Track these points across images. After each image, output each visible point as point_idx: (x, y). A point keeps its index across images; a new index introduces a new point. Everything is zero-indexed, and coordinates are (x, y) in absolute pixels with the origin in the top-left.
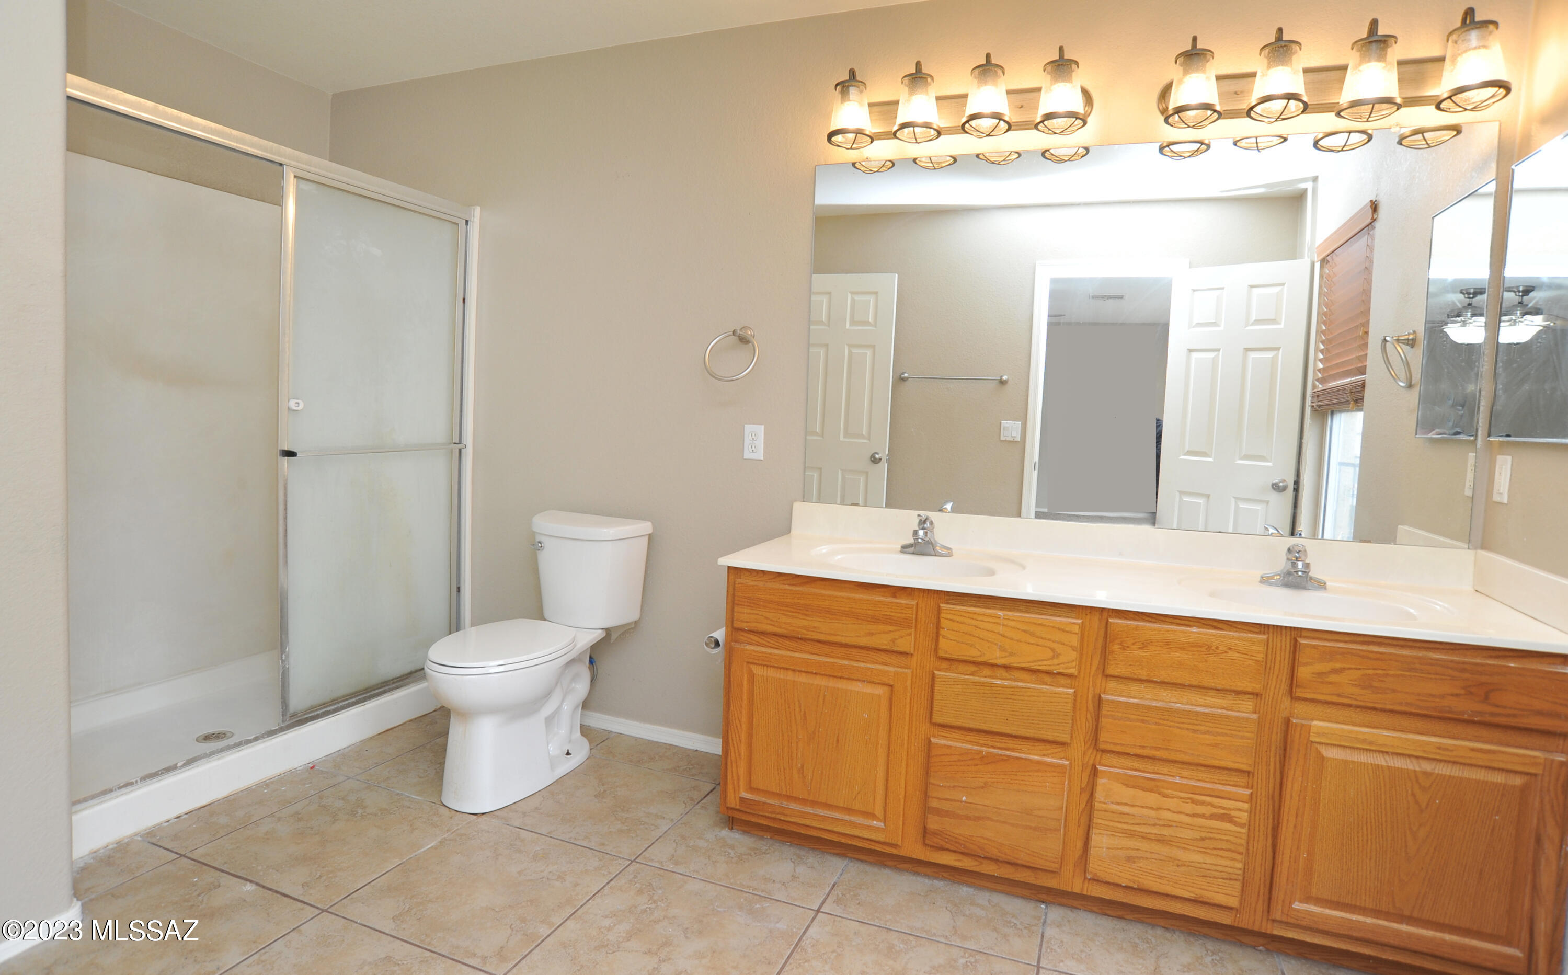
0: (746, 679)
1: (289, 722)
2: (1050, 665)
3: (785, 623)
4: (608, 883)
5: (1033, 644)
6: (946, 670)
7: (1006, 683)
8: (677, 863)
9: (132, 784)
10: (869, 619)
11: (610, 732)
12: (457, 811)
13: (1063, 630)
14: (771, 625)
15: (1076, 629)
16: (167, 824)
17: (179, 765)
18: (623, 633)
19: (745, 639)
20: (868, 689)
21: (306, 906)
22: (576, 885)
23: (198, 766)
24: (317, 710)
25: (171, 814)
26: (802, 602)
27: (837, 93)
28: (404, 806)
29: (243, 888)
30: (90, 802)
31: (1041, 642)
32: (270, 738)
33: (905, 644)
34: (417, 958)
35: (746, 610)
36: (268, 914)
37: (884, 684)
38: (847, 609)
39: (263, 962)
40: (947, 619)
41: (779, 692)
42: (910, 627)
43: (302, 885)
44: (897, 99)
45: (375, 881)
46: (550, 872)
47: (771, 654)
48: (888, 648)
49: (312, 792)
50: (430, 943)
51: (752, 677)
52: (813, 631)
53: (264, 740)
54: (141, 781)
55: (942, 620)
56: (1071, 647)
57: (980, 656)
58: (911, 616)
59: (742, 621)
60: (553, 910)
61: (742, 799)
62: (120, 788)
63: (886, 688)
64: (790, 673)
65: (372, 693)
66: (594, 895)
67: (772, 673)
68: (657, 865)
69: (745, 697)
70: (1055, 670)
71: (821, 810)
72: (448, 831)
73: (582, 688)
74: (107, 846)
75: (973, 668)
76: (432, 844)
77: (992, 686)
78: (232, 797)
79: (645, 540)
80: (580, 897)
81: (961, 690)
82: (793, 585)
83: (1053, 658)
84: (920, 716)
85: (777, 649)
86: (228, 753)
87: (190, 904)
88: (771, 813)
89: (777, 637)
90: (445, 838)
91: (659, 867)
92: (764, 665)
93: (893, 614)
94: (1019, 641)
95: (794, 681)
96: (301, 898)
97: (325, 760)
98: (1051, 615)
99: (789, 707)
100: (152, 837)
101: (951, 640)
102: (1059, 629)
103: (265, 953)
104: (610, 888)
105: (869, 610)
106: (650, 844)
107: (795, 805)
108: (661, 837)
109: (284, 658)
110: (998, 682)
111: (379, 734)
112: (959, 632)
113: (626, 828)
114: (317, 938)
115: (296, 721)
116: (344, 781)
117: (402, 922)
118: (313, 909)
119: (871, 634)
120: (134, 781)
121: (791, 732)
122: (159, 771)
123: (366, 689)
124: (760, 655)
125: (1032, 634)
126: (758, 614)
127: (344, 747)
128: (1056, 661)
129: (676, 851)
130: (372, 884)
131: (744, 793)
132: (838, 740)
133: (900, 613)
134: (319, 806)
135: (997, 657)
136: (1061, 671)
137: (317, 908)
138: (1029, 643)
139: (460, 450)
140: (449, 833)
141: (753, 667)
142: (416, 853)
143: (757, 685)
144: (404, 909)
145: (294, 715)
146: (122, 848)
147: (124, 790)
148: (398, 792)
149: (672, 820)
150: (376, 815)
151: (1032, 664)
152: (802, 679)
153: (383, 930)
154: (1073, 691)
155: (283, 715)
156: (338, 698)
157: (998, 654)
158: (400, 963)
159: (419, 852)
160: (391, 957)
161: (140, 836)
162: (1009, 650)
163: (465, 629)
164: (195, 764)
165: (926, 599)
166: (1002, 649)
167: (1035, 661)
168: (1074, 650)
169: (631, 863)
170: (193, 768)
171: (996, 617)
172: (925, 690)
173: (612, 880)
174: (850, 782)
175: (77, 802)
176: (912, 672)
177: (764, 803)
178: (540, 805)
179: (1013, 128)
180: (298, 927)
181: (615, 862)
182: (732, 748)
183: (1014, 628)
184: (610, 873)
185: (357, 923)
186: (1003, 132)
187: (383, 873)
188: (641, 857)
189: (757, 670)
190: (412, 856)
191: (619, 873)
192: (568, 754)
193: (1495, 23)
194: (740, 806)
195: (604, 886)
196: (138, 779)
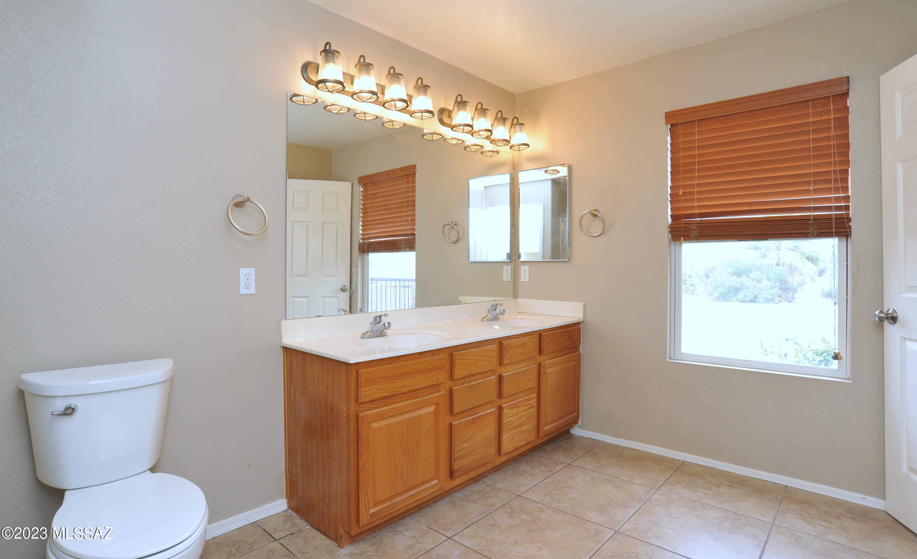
3: (390, 389)
5: (484, 360)
10: (428, 371)
14: (382, 392)
15: (495, 349)
19: (364, 408)
26: (397, 372)
31: (486, 358)
33: (442, 378)
38: (417, 369)
40: (457, 359)
41: (388, 433)
48: (435, 383)
51: (373, 430)
52: (404, 388)
55: (455, 360)
56: (494, 357)
57: (469, 373)
63: (435, 406)
64: (393, 418)
67: (383, 423)
71: (411, 492)
77: (472, 385)
81: (463, 392)
84: (448, 413)
88: (387, 512)
92: (378, 420)
93: (435, 365)
94: (480, 361)
95: (395, 422)
99: (394, 439)
101: (459, 369)
102: (491, 351)
105: (427, 366)
107: (397, 498)
110: (474, 383)
112: (461, 364)
119: (430, 378)
124: (378, 414)
125: (483, 356)
128: (491, 365)
131: (371, 510)
132: (417, 446)
133: (440, 362)
135: (474, 371)
143: (376, 435)
152: (399, 419)
154: (493, 376)
157: (474, 369)
166: (475, 366)
167: (485, 368)
171: (473, 352)
176: (443, 393)
183: (478, 355)
189: (375, 425)
193: (523, 124)
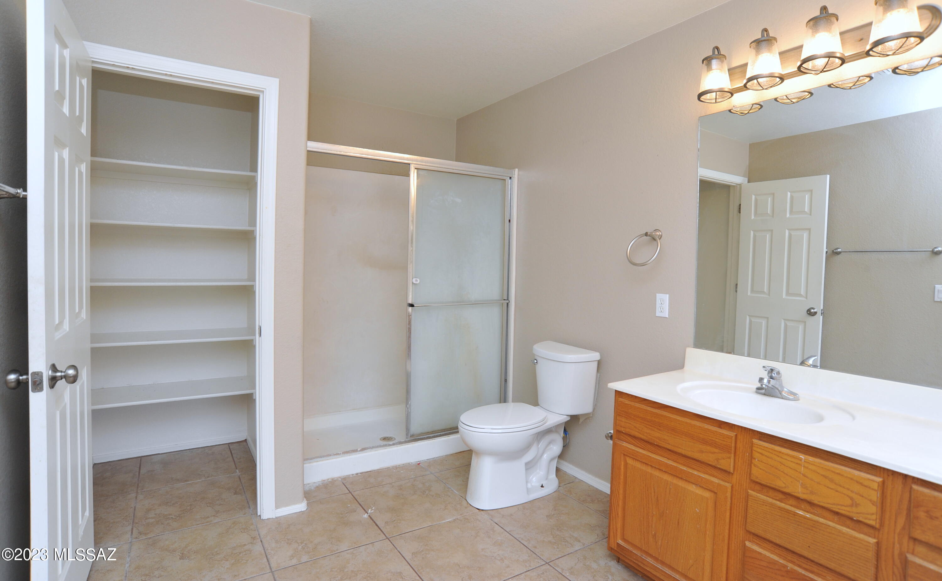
0: (623, 465)
1: (410, 439)
2: (849, 511)
3: (646, 433)
4: (526, 572)
5: (832, 489)
6: (759, 492)
7: (808, 515)
8: (572, 573)
9: (339, 454)
10: (701, 441)
11: (576, 478)
12: (471, 505)
13: (861, 484)
14: (638, 432)
15: (875, 486)
16: (352, 476)
17: (358, 450)
18: (586, 419)
19: (624, 439)
20: (699, 491)
21: (382, 533)
22: (508, 567)
23: (366, 452)
24: (424, 435)
25: (354, 472)
26: (657, 420)
27: (704, 67)
28: (447, 495)
29: (363, 515)
30: (322, 458)
31: (840, 489)
32: (400, 445)
33: (727, 463)
34: (412, 578)
35: (623, 420)
36: (366, 532)
37: (710, 491)
38: (686, 431)
39: (353, 554)
40: (758, 452)
41: (642, 479)
42: (730, 453)
43: (386, 522)
44: (747, 62)
45: (415, 531)
46: (498, 555)
47: (637, 452)
48: (714, 464)
49: (413, 477)
50: (421, 573)
51: (626, 464)
52: (664, 442)
53: (397, 445)
54: (342, 454)
55: (753, 452)
56: (871, 501)
57: (785, 488)
58: (730, 444)
59: (621, 427)
60: (488, 577)
61: (618, 544)
62: (334, 455)
63: (712, 494)
64: (650, 467)
65: (454, 431)
66: (514, 576)
67: (638, 465)
68: (560, 570)
69: (622, 477)
70: (855, 517)
71: (667, 569)
72: (461, 515)
73: (557, 448)
74: (328, 480)
75: (781, 496)
76: (450, 520)
77: (795, 514)
78: (380, 470)
79: (596, 363)
80: (506, 575)
81: (768, 510)
82: (653, 407)
83: (852, 506)
84: (738, 522)
85: (643, 449)
86: (381, 449)
87: (342, 516)
88: (635, 560)
89: (643, 441)
90: (457, 519)
91: (560, 572)
92: (634, 459)
93: (717, 440)
94: (819, 483)
95: (651, 473)
96: (382, 529)
97: (426, 461)
98: (851, 468)
99: (648, 490)
100: (345, 481)
101: (760, 469)
102: (857, 482)
103: (356, 550)
104: (525, 575)
105: (701, 434)
106: (562, 556)
107: (650, 560)
108: (572, 553)
109: (408, 407)
110: (801, 513)
111: (456, 453)
112: (767, 464)
113: (554, 541)
114: (378, 551)
115: (413, 439)
116: (429, 474)
117: (415, 556)
118: (384, 536)
119: (702, 452)
120: (340, 453)
121: (649, 508)
122: (350, 451)
123: (451, 428)
124: (631, 451)
125: (832, 481)
126: (630, 424)
127: (437, 457)
128: (854, 509)
129: (575, 565)
130: (413, 532)
131: (620, 541)
132: (678, 523)
133: (722, 440)
134: (412, 485)
135: (799, 491)
136: (861, 519)
137: (386, 536)
138: (828, 487)
139: (508, 304)
140: (461, 516)
141: (628, 459)
142: (440, 522)
143: (629, 471)
144: (420, 550)
145: (412, 436)
146: (333, 482)
147: (335, 456)
148: (449, 487)
149: (584, 544)
150: (433, 496)
151: (831, 506)
152: (657, 473)
153: (405, 557)
154: (875, 541)
155: (407, 435)
156: (435, 431)
157: (800, 490)
158: (404, 578)
159: (442, 522)
160: (401, 573)
161: (341, 479)
162: (810, 489)
163: (509, 402)
164: (365, 451)
165: (743, 434)
166: (804, 486)
167: (834, 504)
168: (873, 504)
169: (545, 564)
170: (364, 453)
171: (798, 459)
172: (742, 502)
173: (529, 571)
174: (686, 555)
175: (306, 459)
176: (732, 487)
177: (631, 552)
178: (514, 513)
179: (846, 61)
180: (374, 543)
181: (537, 560)
182: (613, 508)
183: (814, 471)
184: (530, 566)
185: (397, 549)
186: (839, 66)
187: (421, 528)
188: (553, 562)
189: (630, 461)
190: (437, 523)
191: (535, 568)
192: (542, 486)
194: (617, 548)
195: (523, 573)
196: (341, 453)
